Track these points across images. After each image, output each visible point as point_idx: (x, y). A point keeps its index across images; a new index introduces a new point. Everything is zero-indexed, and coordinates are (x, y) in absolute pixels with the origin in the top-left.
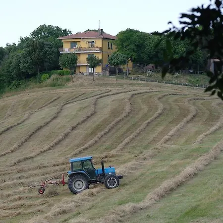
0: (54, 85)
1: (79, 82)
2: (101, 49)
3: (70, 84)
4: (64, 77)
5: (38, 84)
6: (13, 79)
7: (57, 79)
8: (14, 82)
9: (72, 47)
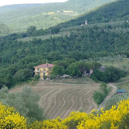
0: (32, 84)
1: (41, 84)
2: (48, 71)
3: (38, 84)
4: (36, 81)
5: (27, 84)
6: (19, 81)
7: (33, 82)
8: (19, 82)
9: (38, 70)
